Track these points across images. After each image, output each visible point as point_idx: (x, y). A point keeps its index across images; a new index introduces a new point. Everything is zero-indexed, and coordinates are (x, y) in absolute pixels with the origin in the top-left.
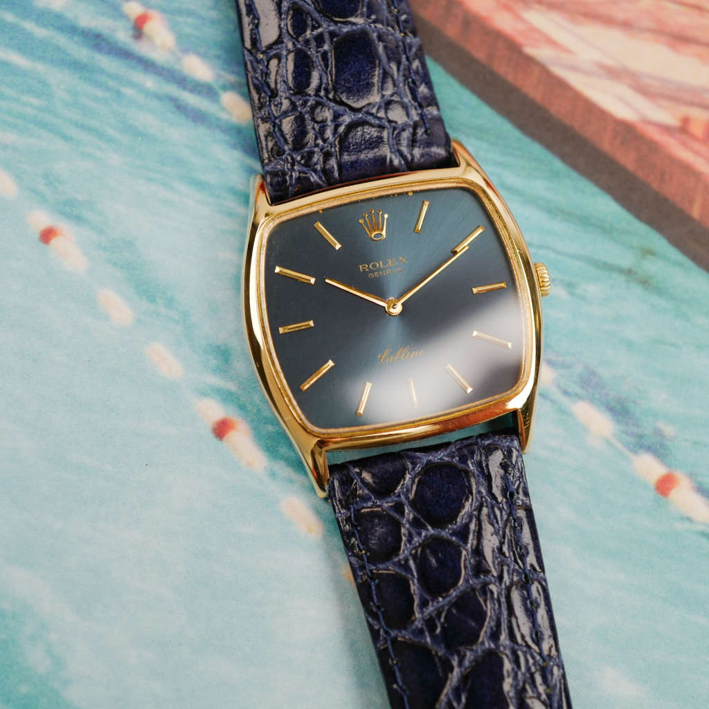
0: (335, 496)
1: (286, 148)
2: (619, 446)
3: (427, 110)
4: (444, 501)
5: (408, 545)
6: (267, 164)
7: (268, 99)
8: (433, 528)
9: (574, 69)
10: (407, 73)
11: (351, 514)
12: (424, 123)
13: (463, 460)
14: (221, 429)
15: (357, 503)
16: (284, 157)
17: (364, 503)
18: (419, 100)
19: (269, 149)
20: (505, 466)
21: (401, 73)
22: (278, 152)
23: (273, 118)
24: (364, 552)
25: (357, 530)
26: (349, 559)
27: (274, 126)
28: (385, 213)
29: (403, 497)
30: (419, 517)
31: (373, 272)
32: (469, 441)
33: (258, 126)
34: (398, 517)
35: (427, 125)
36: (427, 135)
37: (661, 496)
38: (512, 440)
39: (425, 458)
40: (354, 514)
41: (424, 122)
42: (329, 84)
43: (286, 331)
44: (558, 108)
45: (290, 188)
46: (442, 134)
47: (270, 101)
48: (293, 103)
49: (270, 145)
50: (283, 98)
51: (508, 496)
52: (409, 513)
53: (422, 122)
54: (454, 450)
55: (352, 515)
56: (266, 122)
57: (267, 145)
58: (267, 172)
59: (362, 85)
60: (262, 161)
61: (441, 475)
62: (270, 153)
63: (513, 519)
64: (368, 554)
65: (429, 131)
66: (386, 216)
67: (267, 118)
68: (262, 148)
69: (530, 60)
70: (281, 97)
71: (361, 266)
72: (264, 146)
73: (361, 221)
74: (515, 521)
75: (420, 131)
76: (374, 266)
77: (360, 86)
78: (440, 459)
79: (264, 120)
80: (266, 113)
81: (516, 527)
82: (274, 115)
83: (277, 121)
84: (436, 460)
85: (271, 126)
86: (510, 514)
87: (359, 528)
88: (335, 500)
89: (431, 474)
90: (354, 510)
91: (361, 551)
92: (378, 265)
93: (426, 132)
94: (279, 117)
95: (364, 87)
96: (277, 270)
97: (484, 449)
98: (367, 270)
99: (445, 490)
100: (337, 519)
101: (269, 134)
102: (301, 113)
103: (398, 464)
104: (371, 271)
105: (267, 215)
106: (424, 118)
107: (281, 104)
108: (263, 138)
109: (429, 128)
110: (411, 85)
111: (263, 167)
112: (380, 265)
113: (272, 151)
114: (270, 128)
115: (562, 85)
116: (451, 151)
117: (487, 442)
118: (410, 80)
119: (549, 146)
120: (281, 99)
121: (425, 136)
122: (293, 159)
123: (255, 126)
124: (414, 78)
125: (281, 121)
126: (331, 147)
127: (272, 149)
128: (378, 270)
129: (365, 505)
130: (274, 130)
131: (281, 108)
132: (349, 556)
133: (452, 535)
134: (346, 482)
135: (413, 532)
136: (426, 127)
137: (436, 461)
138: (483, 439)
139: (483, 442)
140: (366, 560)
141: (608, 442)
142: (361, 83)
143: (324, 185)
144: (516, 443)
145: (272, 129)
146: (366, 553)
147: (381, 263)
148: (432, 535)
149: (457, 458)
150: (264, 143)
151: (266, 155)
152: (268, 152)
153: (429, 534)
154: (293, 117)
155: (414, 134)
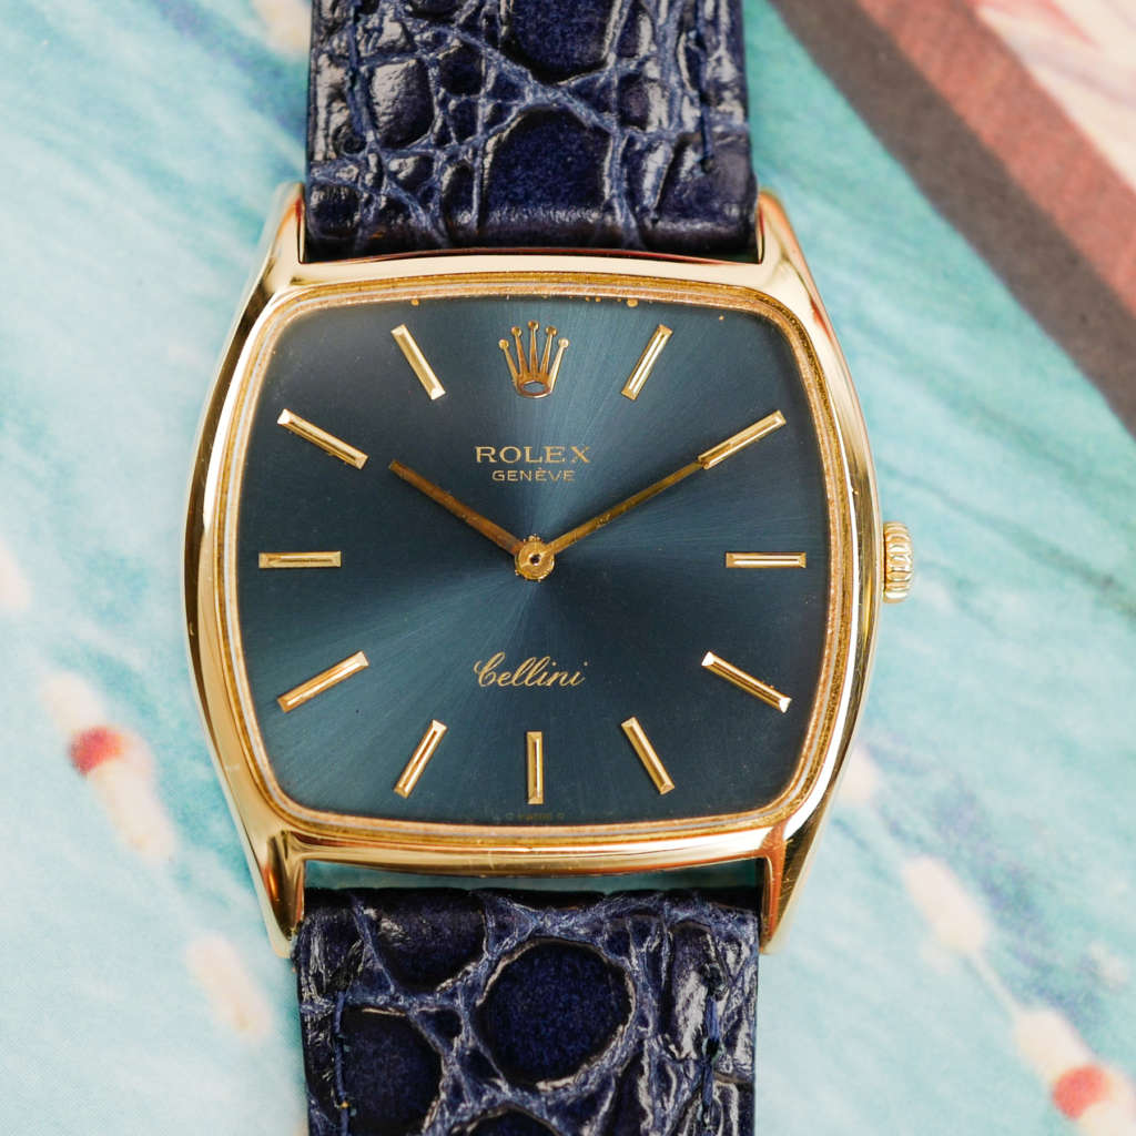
0: (307, 964)
1: (370, 136)
2: (991, 977)
3: (718, 112)
4: (551, 1030)
5: (447, 1114)
6: (318, 164)
7: (352, 13)
8: (513, 1087)
9: (1088, 81)
10: (689, 16)
11: (335, 1010)
12: (704, 143)
13: (619, 944)
14: (90, 751)
15: (352, 990)
16: (360, 156)
17: (371, 994)
18: (704, 85)
19: (331, 132)
20: (711, 980)
21: (676, 14)
22: (348, 143)
23: (355, 59)
24: (345, 1105)
25: (342, 1051)
26: (309, 1110)
27: (353, 80)
28: (561, 338)
29: (459, 1002)
30: (487, 1055)
31: (505, 467)
32: (644, 903)
33: (318, 71)
34: (438, 1044)
35: (709, 147)
36: (704, 170)
37: (1059, 1114)
38: (743, 921)
39: (531, 921)
40: (343, 1014)
41: (703, 136)
42: (499, 7)
43: (275, 564)
44: (1030, 169)
45: (360, 232)
46: (741, 177)
47: (357, 19)
48: (408, 35)
49: (338, 119)
50: (386, 19)
51: (704, 1049)
52: (465, 1039)
53: (698, 138)
54: (602, 915)
55: (338, 1014)
56: (338, 66)
57: (327, 122)
58: (315, 184)
59: (577, 24)
60: (310, 156)
61: (558, 969)
62: (330, 140)
63: (703, 1103)
64: (354, 1113)
65: (711, 163)
66: (565, 343)
67: (341, 56)
68: (316, 126)
69: (988, 40)
70: (383, 14)
71: (479, 449)
72: (321, 124)
73: (502, 343)
74: (705, 1109)
75: (691, 158)
76: (510, 455)
77: (571, 25)
78: (567, 930)
79: (335, 59)
80: (343, 44)
81: (705, 1125)
82: (358, 52)
83: (363, 69)
84: (556, 931)
85: (347, 78)
86: (700, 1089)
87: (346, 1049)
88: (307, 972)
89: (536, 962)
90: (345, 1003)
91: (340, 1103)
92: (519, 454)
93: (702, 162)
94: (369, 59)
95: (579, 31)
96: (285, 418)
97: (671, 928)
98: (492, 460)
99: (561, 1005)
100: (302, 1016)
101: (337, 94)
102: (420, 61)
103: (466, 920)
104: (500, 465)
105: (295, 281)
106: (706, 128)
107: (380, 30)
108: (322, 102)
109: (713, 157)
110: (693, 47)
111: (310, 168)
112: (523, 452)
113: (335, 137)
114: (344, 83)
115: (1050, 114)
116: (753, 218)
117: (682, 915)
118: (692, 34)
119: (985, 248)
120: (381, 20)
121: (699, 174)
122: (379, 164)
123: (310, 72)
124: (703, 30)
125: (372, 73)
126: (475, 154)
127: (338, 130)
128: (519, 466)
129: (371, 999)
130: (351, 89)
131: (377, 39)
132: (311, 1107)
133: (551, 1111)
134: (341, 936)
135: (466, 1086)
136: (705, 153)
137: (556, 934)
138: (675, 905)
139: (674, 912)
140: (345, 1125)
141: (967, 965)
142: (574, 21)
143: (440, 240)
144: (749, 930)
145: (348, 85)
146: (349, 1109)
147: (528, 449)
148: (507, 1102)
149: (606, 936)
150: (322, 115)
151: (320, 144)
152: (326, 136)
153: (500, 1098)
154: (401, 67)
155: (675, 163)
